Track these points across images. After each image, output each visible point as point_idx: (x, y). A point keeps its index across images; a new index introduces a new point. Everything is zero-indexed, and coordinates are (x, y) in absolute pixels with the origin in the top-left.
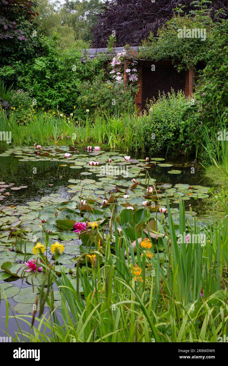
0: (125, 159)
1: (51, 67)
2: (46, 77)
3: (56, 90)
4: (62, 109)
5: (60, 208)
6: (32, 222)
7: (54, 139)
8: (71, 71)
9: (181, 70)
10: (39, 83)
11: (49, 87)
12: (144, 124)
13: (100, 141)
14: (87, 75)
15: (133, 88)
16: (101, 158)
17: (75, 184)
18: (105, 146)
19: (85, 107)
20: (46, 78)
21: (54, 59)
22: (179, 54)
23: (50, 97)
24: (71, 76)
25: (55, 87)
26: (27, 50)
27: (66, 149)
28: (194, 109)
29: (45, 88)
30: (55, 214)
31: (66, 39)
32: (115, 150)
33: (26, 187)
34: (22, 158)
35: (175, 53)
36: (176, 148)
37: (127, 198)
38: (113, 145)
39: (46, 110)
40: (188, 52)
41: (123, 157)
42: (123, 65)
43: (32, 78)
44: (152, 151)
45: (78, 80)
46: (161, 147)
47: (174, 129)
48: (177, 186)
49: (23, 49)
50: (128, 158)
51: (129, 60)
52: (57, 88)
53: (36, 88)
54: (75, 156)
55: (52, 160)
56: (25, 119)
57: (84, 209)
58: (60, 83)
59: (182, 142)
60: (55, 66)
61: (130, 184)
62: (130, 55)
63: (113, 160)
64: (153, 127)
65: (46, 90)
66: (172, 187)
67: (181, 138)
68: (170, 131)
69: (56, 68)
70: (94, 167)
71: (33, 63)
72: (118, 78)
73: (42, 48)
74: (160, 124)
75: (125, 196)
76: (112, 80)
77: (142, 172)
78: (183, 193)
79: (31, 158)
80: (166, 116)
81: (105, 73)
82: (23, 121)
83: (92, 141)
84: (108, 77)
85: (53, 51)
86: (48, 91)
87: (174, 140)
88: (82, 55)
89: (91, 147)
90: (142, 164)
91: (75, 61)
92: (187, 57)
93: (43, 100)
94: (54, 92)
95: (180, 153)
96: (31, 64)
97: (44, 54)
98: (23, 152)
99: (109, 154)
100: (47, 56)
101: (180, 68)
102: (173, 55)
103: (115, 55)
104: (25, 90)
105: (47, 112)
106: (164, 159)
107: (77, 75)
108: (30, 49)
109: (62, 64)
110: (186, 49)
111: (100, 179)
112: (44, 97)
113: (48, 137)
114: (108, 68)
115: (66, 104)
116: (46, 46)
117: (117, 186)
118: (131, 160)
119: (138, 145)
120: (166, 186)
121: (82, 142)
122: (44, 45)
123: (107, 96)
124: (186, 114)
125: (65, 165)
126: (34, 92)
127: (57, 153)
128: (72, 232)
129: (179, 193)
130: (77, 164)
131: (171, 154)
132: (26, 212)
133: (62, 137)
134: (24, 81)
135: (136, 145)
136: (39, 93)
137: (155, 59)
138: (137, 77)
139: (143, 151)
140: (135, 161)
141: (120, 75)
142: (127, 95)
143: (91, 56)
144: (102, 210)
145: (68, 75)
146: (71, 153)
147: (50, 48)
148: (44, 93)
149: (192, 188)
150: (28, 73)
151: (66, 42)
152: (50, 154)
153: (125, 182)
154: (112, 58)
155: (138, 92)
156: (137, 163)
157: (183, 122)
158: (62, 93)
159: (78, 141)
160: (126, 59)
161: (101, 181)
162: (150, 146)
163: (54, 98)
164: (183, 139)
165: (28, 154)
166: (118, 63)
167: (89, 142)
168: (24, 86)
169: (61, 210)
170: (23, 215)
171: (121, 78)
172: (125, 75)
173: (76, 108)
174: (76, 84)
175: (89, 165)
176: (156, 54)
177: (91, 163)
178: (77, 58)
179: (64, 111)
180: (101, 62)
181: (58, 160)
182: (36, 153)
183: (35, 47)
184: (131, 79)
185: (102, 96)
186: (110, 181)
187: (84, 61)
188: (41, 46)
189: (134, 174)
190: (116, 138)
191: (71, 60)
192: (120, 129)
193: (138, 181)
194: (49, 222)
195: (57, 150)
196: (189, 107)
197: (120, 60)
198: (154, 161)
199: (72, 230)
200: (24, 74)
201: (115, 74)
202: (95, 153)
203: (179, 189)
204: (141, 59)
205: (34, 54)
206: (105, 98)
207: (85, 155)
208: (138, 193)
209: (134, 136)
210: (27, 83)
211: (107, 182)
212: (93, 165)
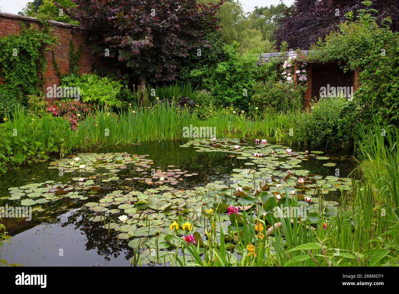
0: (287, 152)
1: (231, 70)
2: (226, 78)
3: (234, 89)
4: (239, 105)
5: (220, 193)
6: (195, 204)
7: (228, 132)
8: (248, 73)
9: (347, 70)
10: (220, 83)
11: (228, 87)
12: (306, 120)
13: (268, 134)
14: (262, 76)
15: (302, 87)
16: (265, 150)
17: (238, 173)
18: (272, 138)
19: (258, 103)
20: (226, 80)
21: (233, 64)
22: (345, 57)
23: (229, 95)
24: (248, 77)
25: (233, 86)
26: (211, 57)
27: (237, 141)
28: (351, 108)
29: (225, 88)
30: (215, 199)
31: (254, 40)
32: (280, 143)
33: (197, 174)
34: (199, 149)
35: (341, 56)
36: (336, 142)
37: (280, 187)
38: (279, 139)
39: (225, 107)
40: (354, 54)
41: (285, 149)
42: (293, 67)
43: (214, 80)
44: (313, 144)
45: (254, 80)
46: (321, 141)
47: (333, 126)
48: (328, 178)
49: (208, 56)
50: (289, 150)
51: (299, 63)
52: (235, 87)
53: (217, 88)
54: (244, 148)
55: (223, 151)
56: (207, 115)
57: (239, 195)
58: (237, 83)
59: (341, 137)
60: (234, 69)
61: (285, 174)
62: (300, 58)
63: (276, 152)
64: (314, 123)
65: (226, 90)
66: (323, 179)
67: (340, 134)
68: (329, 127)
69: (235, 71)
70: (258, 158)
71: (216, 67)
72: (289, 78)
73: (224, 54)
74: (320, 121)
75: (278, 185)
76: (284, 80)
77: (299, 164)
78: (331, 184)
79: (206, 149)
80: (326, 114)
81: (277, 74)
82: (205, 116)
83: (260, 134)
84: (280, 78)
85: (233, 56)
86: (228, 90)
87: (333, 135)
88: (258, 59)
89: (258, 140)
90: (301, 157)
91: (252, 64)
92: (353, 59)
93: (223, 98)
94: (232, 91)
95: (340, 147)
96: (214, 68)
97: (226, 59)
98: (201, 144)
99: (274, 146)
100: (228, 61)
101: (345, 69)
102: (339, 58)
103: (286, 58)
104: (208, 90)
105: (225, 108)
106: (323, 152)
107: (253, 76)
108: (214, 56)
109: (240, 67)
110: (352, 53)
111: (260, 169)
112: (223, 96)
113: (222, 130)
114: (280, 70)
115: (242, 101)
116: (228, 53)
117: (273, 176)
118: (292, 153)
119: (301, 139)
120: (317, 177)
121: (252, 135)
122: (226, 52)
123: (277, 95)
124: (344, 113)
125: (233, 156)
126: (216, 91)
127: (228, 145)
128: (225, 215)
129: (327, 185)
130: (243, 155)
131: (331, 148)
132: (192, 195)
133: (235, 131)
134: (208, 82)
135: (300, 139)
136: (219, 92)
137: (322, 62)
138: (306, 77)
139: (305, 144)
140: (295, 153)
141: (290, 76)
142: (296, 93)
143: (266, 59)
144: (254, 197)
145: (245, 76)
146: (240, 145)
147: (231, 55)
148: (224, 92)
149: (341, 181)
150: (211, 75)
151: (253, 43)
152: (223, 146)
153: (281, 172)
154: (284, 61)
155: (306, 90)
156: (297, 156)
157: (340, 120)
158: (239, 92)
159: (249, 134)
160: (297, 62)
161: (260, 171)
162: (312, 140)
163: (232, 96)
164: (341, 135)
165: (204, 146)
166: (289, 66)
167: (258, 135)
168: (207, 87)
169: (220, 195)
170: (189, 198)
171: (291, 78)
172: (295, 76)
173: (251, 104)
174: (252, 85)
175: (254, 156)
176: (323, 57)
177: (255, 154)
178: (254, 62)
179: (240, 107)
180: (275, 64)
181: (228, 152)
182: (211, 145)
183: (218, 54)
184: (300, 79)
185: (273, 94)
186: (268, 171)
187: (260, 64)
188: (223, 53)
189: (291, 165)
190: (281, 133)
191: (248, 63)
192: (285, 124)
193: (292, 172)
194: (209, 204)
195: (229, 143)
196: (347, 106)
197: (291, 62)
198: (313, 153)
199: (225, 213)
200: (208, 77)
201: (286, 75)
202: (262, 145)
203: (329, 180)
204: (310, 61)
205: (217, 60)
206: (276, 96)
207: (252, 147)
208: (290, 183)
209: (297, 131)
210: (210, 84)
211: (265, 172)
212: (257, 156)
